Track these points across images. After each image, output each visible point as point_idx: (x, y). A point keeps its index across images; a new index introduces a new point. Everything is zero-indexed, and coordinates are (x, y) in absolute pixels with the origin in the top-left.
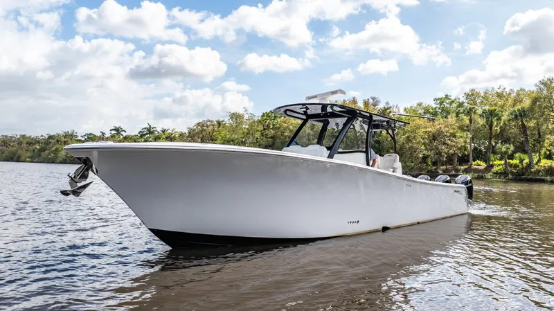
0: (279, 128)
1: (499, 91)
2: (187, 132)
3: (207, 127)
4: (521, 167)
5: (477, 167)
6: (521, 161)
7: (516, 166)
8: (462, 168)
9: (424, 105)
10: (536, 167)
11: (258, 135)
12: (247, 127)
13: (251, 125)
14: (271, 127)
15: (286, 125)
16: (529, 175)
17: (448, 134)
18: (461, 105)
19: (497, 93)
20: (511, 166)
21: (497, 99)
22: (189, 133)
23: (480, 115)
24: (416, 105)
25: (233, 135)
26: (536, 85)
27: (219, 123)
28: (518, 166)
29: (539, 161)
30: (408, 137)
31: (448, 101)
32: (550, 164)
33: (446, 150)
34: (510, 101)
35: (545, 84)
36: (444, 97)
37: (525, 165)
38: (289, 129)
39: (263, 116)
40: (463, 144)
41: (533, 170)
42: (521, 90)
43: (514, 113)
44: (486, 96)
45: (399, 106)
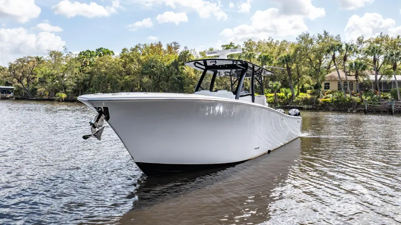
0: (97, 65)
1: (268, 41)
2: (7, 67)
3: (28, 62)
4: (286, 98)
6: (286, 94)
7: (282, 98)
10: (296, 98)
11: (76, 71)
12: (65, 63)
13: (70, 62)
14: (88, 64)
15: (102, 63)
16: (291, 105)
19: (268, 43)
20: (279, 97)
21: (267, 47)
22: (10, 68)
23: (258, 59)
24: (208, 50)
25: (53, 71)
26: (297, 39)
27: (38, 59)
28: (284, 98)
29: (298, 94)
31: (232, 48)
32: (305, 97)
34: (277, 50)
35: (303, 38)
36: (229, 44)
37: (288, 97)
38: (105, 66)
39: (80, 54)
41: (294, 101)
42: (284, 41)
43: (282, 59)
44: (259, 45)
45: (195, 50)
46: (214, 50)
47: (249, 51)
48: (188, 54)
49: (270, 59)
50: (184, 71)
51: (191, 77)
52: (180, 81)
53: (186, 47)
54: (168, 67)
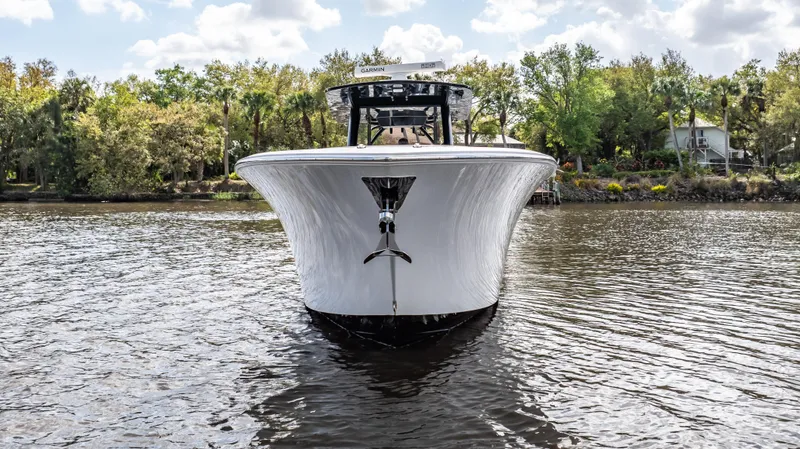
1: (257, 66)
5: (235, 182)
8: (212, 183)
9: (141, 80)
17: (192, 130)
18: (200, 83)
19: (255, 69)
21: (255, 78)
23: (241, 101)
24: (125, 79)
26: (322, 62)
30: (125, 133)
31: (179, 76)
33: (189, 156)
34: (274, 84)
36: (173, 69)
40: (216, 146)
42: (288, 67)
43: (294, 101)
44: (238, 74)
45: (98, 79)
46: (139, 79)
47: (216, 85)
48: (84, 86)
49: (268, 101)
50: (76, 123)
51: (94, 137)
52: (65, 146)
53: (71, 72)
54: (33, 115)
